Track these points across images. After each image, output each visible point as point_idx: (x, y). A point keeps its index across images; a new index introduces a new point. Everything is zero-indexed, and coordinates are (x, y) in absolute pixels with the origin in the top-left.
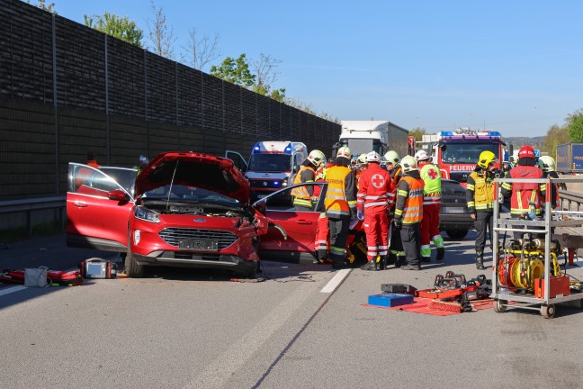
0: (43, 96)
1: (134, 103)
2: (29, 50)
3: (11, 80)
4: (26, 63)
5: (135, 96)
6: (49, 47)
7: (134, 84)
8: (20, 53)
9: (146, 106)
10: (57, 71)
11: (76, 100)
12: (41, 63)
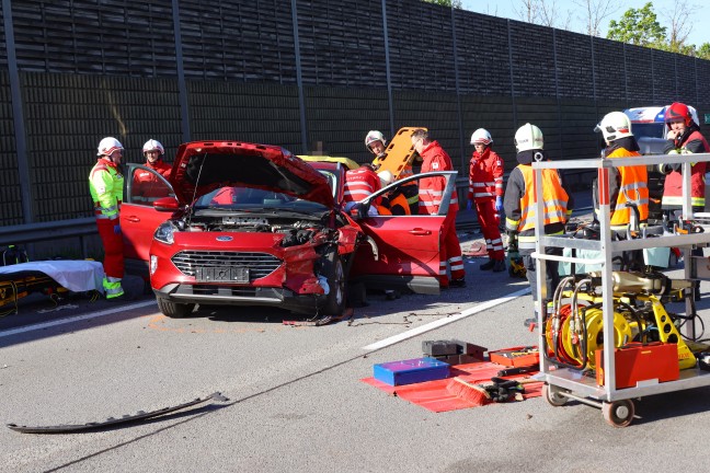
0: (278, 75)
1: (436, 74)
2: (250, 21)
3: (222, 59)
4: (246, 37)
5: (437, 65)
6: (288, 15)
7: (436, 51)
8: (236, 25)
9: (457, 76)
10: (300, 43)
11: (336, 76)
12: (273, 36)
